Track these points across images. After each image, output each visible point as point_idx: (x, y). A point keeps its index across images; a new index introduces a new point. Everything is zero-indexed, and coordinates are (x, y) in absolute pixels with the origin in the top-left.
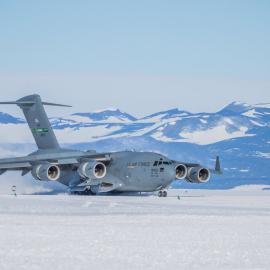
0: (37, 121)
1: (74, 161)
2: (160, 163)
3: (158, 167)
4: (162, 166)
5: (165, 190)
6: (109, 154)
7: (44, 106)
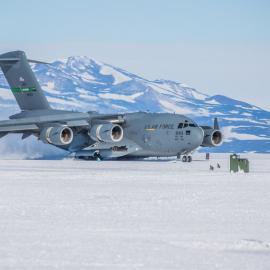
0: (21, 79)
1: (85, 123)
2: (186, 125)
3: (184, 130)
4: (188, 128)
5: (190, 155)
6: (122, 116)
7: (30, 64)
